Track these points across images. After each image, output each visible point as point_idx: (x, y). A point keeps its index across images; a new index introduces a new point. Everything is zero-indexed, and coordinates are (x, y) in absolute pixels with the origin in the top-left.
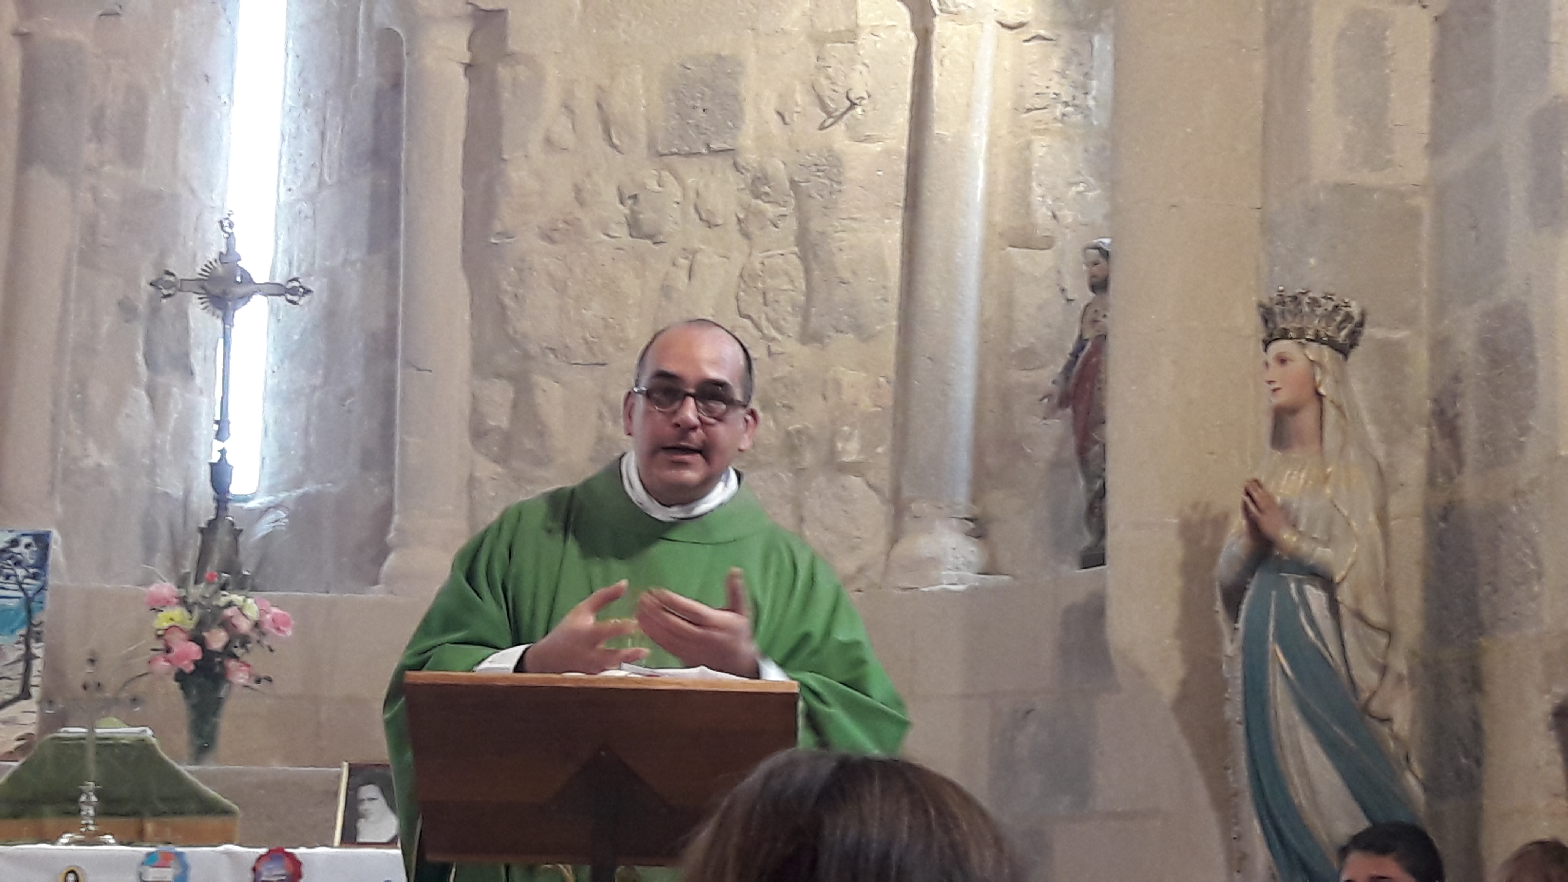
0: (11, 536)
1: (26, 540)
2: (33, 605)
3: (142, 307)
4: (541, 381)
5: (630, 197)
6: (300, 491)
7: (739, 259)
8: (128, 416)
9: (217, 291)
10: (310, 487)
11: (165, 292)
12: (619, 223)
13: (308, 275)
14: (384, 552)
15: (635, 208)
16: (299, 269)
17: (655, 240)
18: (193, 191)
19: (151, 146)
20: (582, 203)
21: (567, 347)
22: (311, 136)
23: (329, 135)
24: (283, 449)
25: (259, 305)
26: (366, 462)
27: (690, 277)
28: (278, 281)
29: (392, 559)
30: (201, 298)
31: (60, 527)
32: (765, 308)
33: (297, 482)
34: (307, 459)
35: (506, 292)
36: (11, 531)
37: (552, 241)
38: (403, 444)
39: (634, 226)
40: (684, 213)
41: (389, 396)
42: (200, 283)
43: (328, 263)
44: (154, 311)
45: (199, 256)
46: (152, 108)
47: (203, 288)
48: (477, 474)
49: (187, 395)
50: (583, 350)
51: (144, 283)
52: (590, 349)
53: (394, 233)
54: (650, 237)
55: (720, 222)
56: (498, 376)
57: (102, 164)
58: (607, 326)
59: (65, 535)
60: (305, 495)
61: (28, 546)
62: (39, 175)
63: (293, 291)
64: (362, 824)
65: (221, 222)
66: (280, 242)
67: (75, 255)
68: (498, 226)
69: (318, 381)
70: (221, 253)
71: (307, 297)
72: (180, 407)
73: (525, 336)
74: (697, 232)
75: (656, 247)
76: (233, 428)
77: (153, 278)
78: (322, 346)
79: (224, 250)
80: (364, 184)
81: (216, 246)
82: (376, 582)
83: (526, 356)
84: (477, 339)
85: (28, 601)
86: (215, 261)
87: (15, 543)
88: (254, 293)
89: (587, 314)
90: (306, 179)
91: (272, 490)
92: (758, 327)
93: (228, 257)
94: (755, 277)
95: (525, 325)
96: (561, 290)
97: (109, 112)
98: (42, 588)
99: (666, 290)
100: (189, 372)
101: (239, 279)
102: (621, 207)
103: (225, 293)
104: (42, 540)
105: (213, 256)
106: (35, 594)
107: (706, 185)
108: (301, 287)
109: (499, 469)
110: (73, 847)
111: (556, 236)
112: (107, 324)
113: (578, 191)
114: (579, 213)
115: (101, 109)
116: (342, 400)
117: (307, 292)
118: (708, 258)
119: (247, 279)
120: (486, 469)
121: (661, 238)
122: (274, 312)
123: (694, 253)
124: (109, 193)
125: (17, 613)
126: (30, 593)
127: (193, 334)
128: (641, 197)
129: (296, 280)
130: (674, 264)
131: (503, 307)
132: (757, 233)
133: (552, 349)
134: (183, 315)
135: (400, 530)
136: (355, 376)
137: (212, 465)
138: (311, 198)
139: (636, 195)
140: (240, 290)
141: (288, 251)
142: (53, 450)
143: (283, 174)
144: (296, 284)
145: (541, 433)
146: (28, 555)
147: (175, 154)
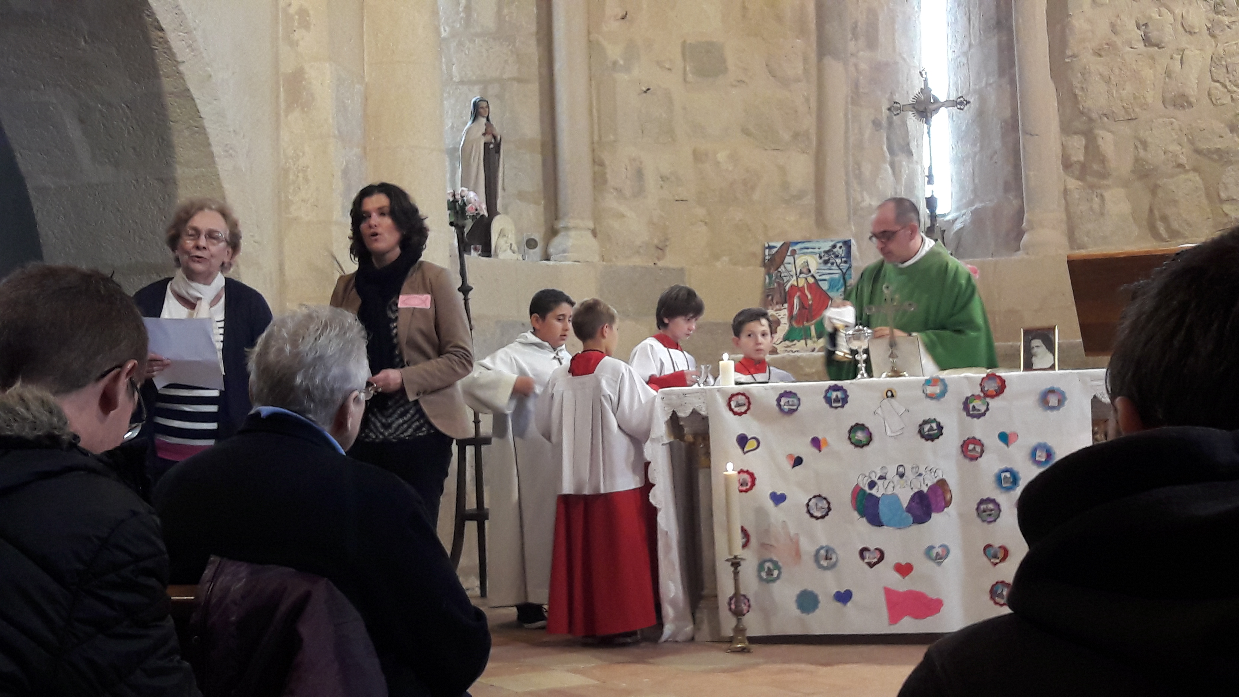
0: (832, 244)
1: (839, 245)
2: (846, 276)
3: (884, 122)
4: (1100, 132)
5: (1143, 25)
6: (973, 208)
7: (1209, 51)
8: (882, 179)
9: (922, 109)
10: (978, 205)
11: (895, 113)
12: (1138, 41)
13: (967, 94)
14: (1020, 234)
15: (1147, 31)
16: (962, 92)
17: (1160, 47)
18: (904, 59)
19: (882, 39)
20: (1115, 32)
21: (1113, 112)
22: (962, 21)
23: (972, 18)
24: (962, 187)
25: (943, 112)
26: (1007, 188)
27: (1182, 64)
28: (951, 99)
29: (1026, 237)
30: (913, 113)
31: (853, 237)
32: (1228, 75)
33: (971, 203)
34: (975, 191)
35: (1076, 87)
36: (832, 241)
37: (1100, 56)
38: (1027, 176)
39: (1147, 40)
40: (1175, 30)
41: (1016, 152)
42: (912, 106)
43: (977, 87)
44: (890, 123)
45: (910, 92)
46: (880, 19)
47: (914, 108)
48: (1068, 187)
49: (910, 166)
50: (1123, 112)
51: (884, 109)
52: (1127, 112)
53: (1012, 65)
54: (1157, 45)
55: (1196, 31)
56: (1075, 133)
57: (858, 52)
58: (1135, 98)
59: (857, 242)
60: (976, 209)
61: (841, 247)
62: (829, 61)
63: (961, 103)
64: (1034, 359)
65: (921, 73)
66: (951, 80)
67: (849, 99)
68: (1069, 52)
69: (977, 149)
70: (921, 89)
71: (968, 105)
72: (907, 172)
73: (1089, 110)
74: (1184, 40)
75: (1161, 50)
76: (935, 179)
77: (888, 106)
78: (978, 131)
79: (923, 87)
80: (994, 41)
81: (918, 85)
82: (1018, 249)
83: (1091, 120)
84: (1062, 114)
85: (844, 275)
86: (919, 93)
87: (834, 246)
88: (941, 107)
89: (1124, 93)
90: (963, 44)
91: (958, 209)
92: (1225, 86)
93: (925, 90)
94: (1220, 58)
95: (1089, 103)
96: (1108, 81)
97: (859, 24)
98: (850, 268)
99: (1168, 73)
100: (911, 154)
101: (932, 101)
102: (1138, 31)
103: (925, 109)
104: (847, 244)
105: (917, 90)
106: (847, 270)
107: (1188, 12)
108: (965, 100)
109: (1080, 183)
110: (888, 379)
111: (1103, 53)
112: (867, 133)
113: (1113, 26)
114: (1114, 38)
115: (856, 23)
116: (991, 158)
117: (968, 102)
118: (1192, 53)
119: (936, 100)
120: (1073, 184)
121: (1163, 45)
122: (952, 117)
123: (1183, 50)
124: (863, 66)
125: (839, 281)
126: (844, 271)
127: (910, 134)
128: (1149, 24)
129: (962, 97)
130: (1172, 58)
131: (1075, 96)
132: (1221, 34)
133: (1105, 115)
134: (904, 124)
135: (1029, 221)
136: (997, 144)
137: (927, 199)
138: (965, 54)
139: (1146, 24)
140: (933, 107)
141: (956, 84)
142: (848, 199)
143: (950, 44)
144: (962, 99)
145: (1103, 160)
146: (841, 252)
147: (894, 42)
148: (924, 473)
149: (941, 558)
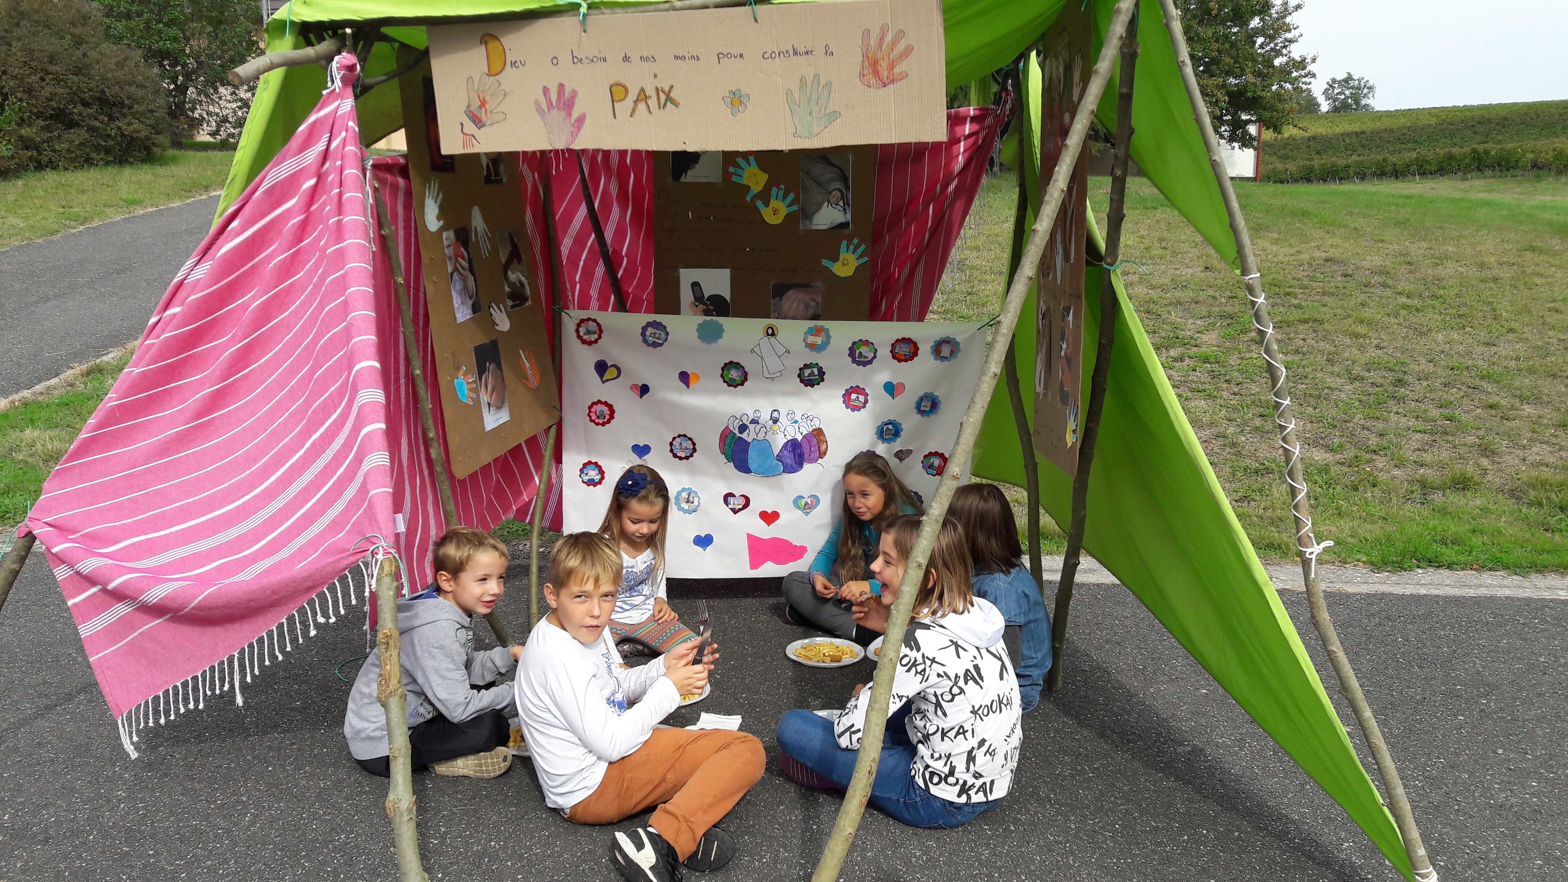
148: (800, 421)
149: (809, 508)
